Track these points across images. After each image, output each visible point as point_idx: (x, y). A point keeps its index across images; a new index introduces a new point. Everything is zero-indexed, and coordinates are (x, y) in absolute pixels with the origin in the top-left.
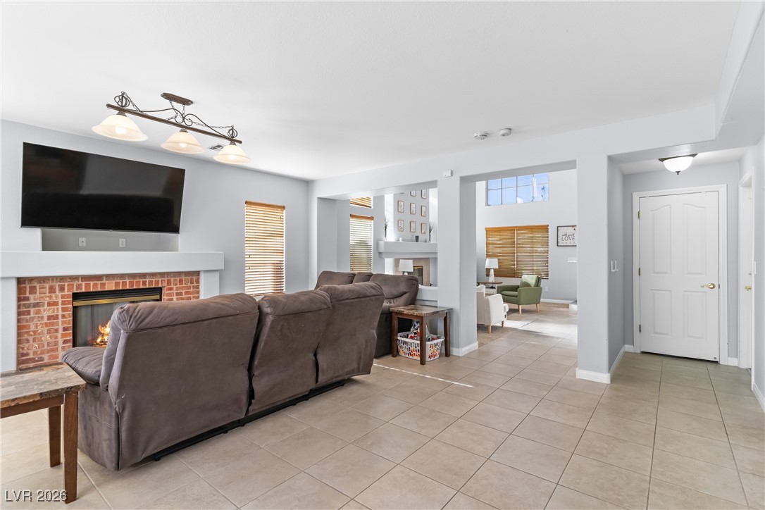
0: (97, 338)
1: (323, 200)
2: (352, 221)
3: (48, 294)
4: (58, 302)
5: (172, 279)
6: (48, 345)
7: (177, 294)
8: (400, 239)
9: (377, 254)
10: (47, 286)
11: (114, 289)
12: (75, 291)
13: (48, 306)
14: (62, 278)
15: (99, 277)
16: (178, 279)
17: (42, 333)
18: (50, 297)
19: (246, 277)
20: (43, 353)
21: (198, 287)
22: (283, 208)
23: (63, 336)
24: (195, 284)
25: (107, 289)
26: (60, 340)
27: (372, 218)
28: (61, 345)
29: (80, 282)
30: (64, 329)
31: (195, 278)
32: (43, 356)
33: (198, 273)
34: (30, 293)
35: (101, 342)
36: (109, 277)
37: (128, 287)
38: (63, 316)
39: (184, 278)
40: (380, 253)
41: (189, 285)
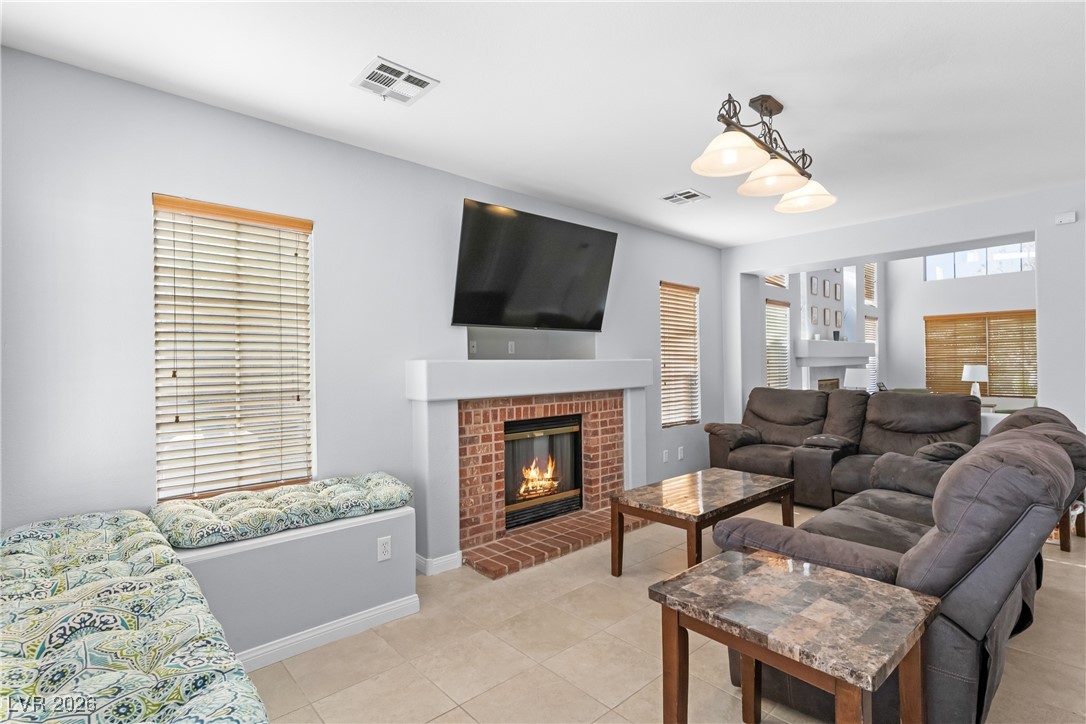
0: (520, 486)
1: (746, 276)
2: (770, 309)
3: (482, 425)
4: (491, 436)
5: (597, 401)
6: (483, 501)
7: (604, 424)
8: (817, 337)
9: (794, 360)
10: (481, 411)
11: (542, 416)
12: (507, 420)
13: (483, 442)
14: (495, 401)
15: (527, 399)
16: (602, 400)
17: (477, 482)
18: (484, 428)
19: (663, 396)
20: (478, 512)
21: (621, 413)
22: (697, 290)
23: (498, 486)
24: (619, 409)
25: (536, 417)
26: (494, 492)
27: (787, 305)
28: (495, 500)
29: (511, 407)
30: (498, 477)
31: (618, 399)
32: (478, 516)
33: (620, 392)
34: (466, 423)
35: (524, 492)
36: (539, 398)
37: (556, 414)
38: (497, 456)
39: (608, 399)
40: (798, 359)
41: (613, 410)
